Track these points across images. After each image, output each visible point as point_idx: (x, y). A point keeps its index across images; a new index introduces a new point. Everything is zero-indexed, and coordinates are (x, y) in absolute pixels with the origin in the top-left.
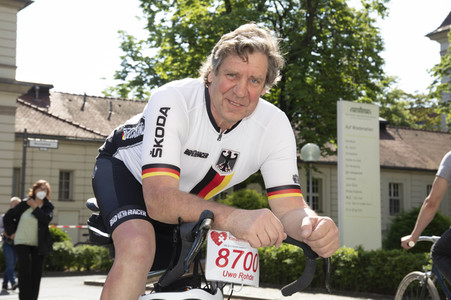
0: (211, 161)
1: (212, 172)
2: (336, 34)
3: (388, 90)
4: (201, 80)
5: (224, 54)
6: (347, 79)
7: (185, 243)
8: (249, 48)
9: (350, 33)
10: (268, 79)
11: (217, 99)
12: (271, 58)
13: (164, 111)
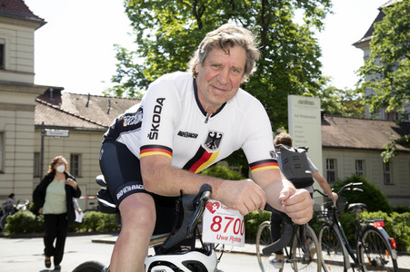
0: (200, 141)
1: (201, 150)
2: (284, 43)
3: (324, 87)
5: (209, 48)
6: (294, 79)
7: (187, 212)
9: (295, 43)
11: (203, 86)
12: (248, 51)
13: (160, 101)
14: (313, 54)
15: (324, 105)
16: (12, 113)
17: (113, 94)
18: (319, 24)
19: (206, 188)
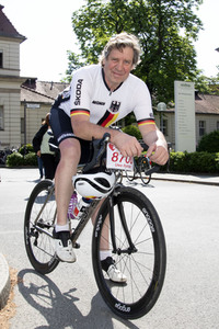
1: (107, 113)
2: (173, 48)
4: (100, 64)
5: (110, 49)
6: (179, 71)
7: (96, 150)
8: (123, 45)
9: (180, 48)
10: (134, 61)
12: (135, 50)
13: (80, 81)
14: (191, 55)
15: (197, 87)
16: (7, 95)
17: (67, 81)
18: (194, 36)
19: (107, 135)
